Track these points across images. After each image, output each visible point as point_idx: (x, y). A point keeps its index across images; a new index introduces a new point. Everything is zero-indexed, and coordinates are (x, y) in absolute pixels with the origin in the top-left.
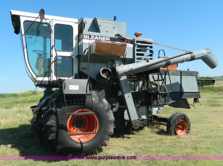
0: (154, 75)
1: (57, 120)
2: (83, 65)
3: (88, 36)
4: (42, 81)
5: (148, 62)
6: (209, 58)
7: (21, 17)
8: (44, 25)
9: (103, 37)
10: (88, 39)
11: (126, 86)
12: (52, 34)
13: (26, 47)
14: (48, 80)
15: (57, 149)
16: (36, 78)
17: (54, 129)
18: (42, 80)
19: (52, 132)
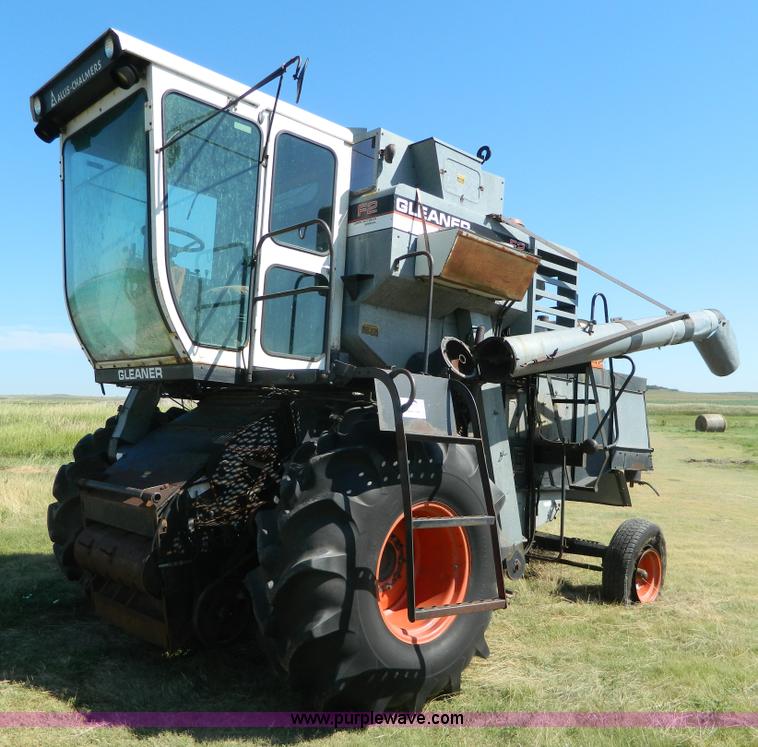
0: (554, 382)
1: (350, 549)
2: (368, 315)
3: (411, 204)
4: (213, 366)
5: (590, 332)
6: (721, 340)
7: (155, 71)
8: (238, 126)
9: (452, 216)
10: (407, 214)
11: (495, 413)
12: (263, 169)
13: (166, 207)
14: (235, 366)
15: (339, 677)
16: (192, 349)
17: (337, 587)
18: (211, 362)
19: (326, 602)
